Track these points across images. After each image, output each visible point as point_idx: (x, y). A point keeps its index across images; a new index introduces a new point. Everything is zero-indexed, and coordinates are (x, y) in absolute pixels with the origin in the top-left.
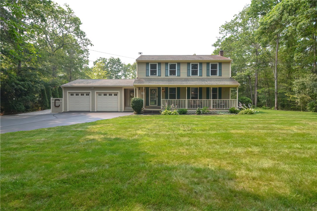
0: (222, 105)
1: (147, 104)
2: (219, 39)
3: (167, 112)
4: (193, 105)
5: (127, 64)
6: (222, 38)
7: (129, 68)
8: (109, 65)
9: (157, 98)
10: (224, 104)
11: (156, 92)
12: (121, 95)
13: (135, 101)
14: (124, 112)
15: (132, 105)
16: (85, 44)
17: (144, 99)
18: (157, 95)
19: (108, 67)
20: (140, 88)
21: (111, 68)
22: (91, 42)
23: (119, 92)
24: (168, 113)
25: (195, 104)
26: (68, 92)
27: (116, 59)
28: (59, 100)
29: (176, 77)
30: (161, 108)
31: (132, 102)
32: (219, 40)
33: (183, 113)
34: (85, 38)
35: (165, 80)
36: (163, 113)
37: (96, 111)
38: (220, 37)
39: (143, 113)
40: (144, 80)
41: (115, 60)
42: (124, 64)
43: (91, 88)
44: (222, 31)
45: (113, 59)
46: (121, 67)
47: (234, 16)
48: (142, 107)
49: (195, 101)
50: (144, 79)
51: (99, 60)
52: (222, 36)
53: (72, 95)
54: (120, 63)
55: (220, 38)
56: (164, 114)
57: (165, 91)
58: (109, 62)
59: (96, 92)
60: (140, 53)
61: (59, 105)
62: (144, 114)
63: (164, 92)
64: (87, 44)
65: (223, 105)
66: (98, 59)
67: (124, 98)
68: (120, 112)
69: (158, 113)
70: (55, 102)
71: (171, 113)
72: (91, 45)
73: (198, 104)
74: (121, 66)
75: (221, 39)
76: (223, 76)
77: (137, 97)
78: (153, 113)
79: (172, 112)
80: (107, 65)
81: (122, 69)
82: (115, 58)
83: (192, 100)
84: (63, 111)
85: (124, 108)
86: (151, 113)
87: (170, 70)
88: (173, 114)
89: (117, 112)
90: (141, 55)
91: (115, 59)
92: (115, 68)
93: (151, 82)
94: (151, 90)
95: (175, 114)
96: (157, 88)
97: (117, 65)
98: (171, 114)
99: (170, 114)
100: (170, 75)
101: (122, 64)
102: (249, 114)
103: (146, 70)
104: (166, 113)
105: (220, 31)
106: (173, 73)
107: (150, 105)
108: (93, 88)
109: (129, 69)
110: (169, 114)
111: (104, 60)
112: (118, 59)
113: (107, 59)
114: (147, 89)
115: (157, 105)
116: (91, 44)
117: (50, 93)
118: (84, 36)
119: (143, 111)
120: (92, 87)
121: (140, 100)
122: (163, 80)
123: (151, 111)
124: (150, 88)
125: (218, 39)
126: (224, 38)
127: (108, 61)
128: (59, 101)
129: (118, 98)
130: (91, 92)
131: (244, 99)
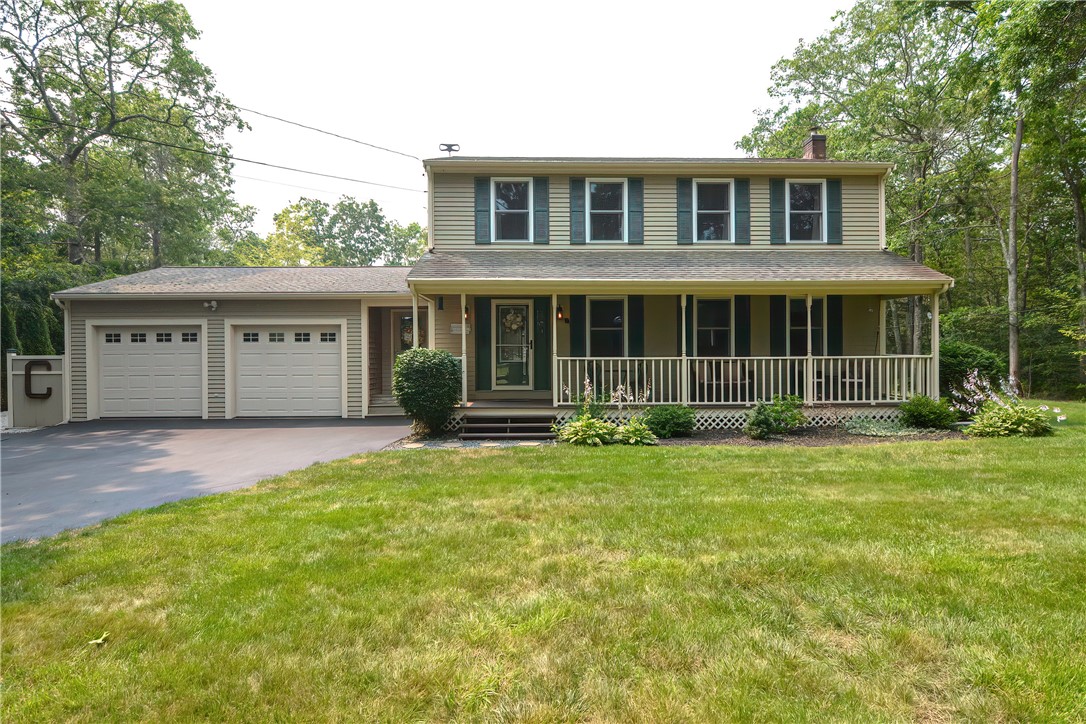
0: (852, 384)
1: (481, 380)
2: (764, 117)
3: (590, 426)
4: (710, 386)
5: (405, 225)
6: (777, 115)
7: (413, 241)
8: (335, 230)
9: (531, 352)
10: (864, 381)
11: (525, 319)
12: (354, 338)
13: (417, 371)
14: (371, 420)
15: (400, 389)
16: (214, 123)
17: (464, 358)
18: (531, 338)
19: (334, 237)
20: (445, 302)
21: (344, 242)
22: (239, 115)
23: (343, 322)
24: (598, 435)
25: (718, 378)
26: (89, 324)
27: (365, 206)
28: (47, 365)
29: (622, 244)
30: (556, 404)
31: (401, 374)
32: (764, 125)
33: (674, 429)
34: (212, 94)
35: (573, 260)
36: (567, 431)
37: (228, 416)
38: (768, 111)
39: (460, 430)
40: (464, 261)
41: (361, 207)
42: (395, 223)
43: (206, 305)
44: (778, 85)
45: (350, 204)
46: (382, 237)
47: (833, 19)
48: (455, 400)
49: (718, 364)
50: (465, 254)
51: (299, 208)
52: (775, 105)
53: (113, 338)
54: (380, 219)
55: (768, 116)
56: (576, 443)
57: (568, 315)
58: (334, 216)
59: (228, 323)
60: (450, 148)
61: (49, 390)
62: (465, 439)
63: (567, 321)
64: (224, 122)
65: (860, 384)
66: (294, 204)
67: (370, 354)
68: (352, 421)
69: (540, 429)
70: (28, 377)
71: (617, 437)
72: (240, 126)
73: (735, 379)
74: (382, 231)
75: (771, 116)
76: (849, 242)
77: (431, 346)
78: (513, 430)
79: (621, 429)
80: (330, 227)
81: (388, 243)
82: (359, 202)
83: (701, 362)
84: (67, 417)
85: (371, 401)
86: (504, 430)
87: (592, 215)
88: (625, 442)
89: (336, 421)
90: (453, 154)
91: (358, 206)
92: (362, 240)
93: (500, 269)
94: (503, 312)
95: (637, 443)
96: (530, 303)
97: (367, 230)
98: (616, 442)
99: (607, 441)
100: (594, 237)
101: (388, 225)
102: (1028, 434)
103: (476, 211)
104: (589, 437)
105: (772, 84)
106: (606, 227)
107: (494, 387)
108: (214, 304)
109: (415, 246)
110: (605, 443)
111: (317, 210)
112: (373, 204)
113: (327, 205)
114: (481, 305)
115: (530, 387)
116: (237, 123)
117: (42, 333)
118: (208, 88)
119: (458, 418)
120: (209, 301)
121: (442, 363)
122: (561, 259)
123: (504, 420)
124: (494, 303)
125: (760, 117)
126: (783, 115)
127: (332, 213)
128: (49, 369)
129: (339, 354)
130: (204, 322)
131: (966, 356)
